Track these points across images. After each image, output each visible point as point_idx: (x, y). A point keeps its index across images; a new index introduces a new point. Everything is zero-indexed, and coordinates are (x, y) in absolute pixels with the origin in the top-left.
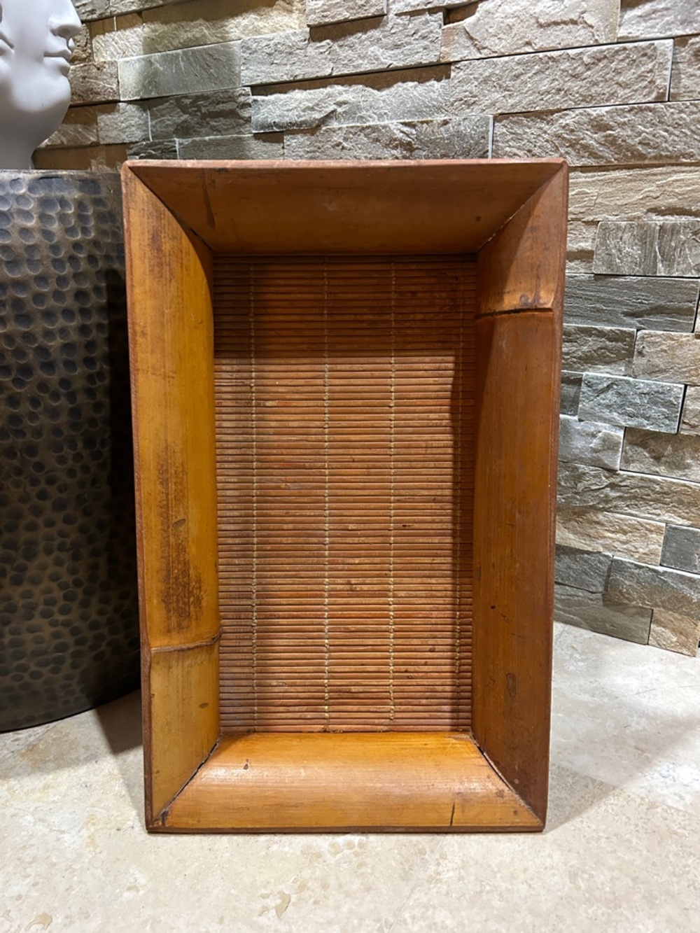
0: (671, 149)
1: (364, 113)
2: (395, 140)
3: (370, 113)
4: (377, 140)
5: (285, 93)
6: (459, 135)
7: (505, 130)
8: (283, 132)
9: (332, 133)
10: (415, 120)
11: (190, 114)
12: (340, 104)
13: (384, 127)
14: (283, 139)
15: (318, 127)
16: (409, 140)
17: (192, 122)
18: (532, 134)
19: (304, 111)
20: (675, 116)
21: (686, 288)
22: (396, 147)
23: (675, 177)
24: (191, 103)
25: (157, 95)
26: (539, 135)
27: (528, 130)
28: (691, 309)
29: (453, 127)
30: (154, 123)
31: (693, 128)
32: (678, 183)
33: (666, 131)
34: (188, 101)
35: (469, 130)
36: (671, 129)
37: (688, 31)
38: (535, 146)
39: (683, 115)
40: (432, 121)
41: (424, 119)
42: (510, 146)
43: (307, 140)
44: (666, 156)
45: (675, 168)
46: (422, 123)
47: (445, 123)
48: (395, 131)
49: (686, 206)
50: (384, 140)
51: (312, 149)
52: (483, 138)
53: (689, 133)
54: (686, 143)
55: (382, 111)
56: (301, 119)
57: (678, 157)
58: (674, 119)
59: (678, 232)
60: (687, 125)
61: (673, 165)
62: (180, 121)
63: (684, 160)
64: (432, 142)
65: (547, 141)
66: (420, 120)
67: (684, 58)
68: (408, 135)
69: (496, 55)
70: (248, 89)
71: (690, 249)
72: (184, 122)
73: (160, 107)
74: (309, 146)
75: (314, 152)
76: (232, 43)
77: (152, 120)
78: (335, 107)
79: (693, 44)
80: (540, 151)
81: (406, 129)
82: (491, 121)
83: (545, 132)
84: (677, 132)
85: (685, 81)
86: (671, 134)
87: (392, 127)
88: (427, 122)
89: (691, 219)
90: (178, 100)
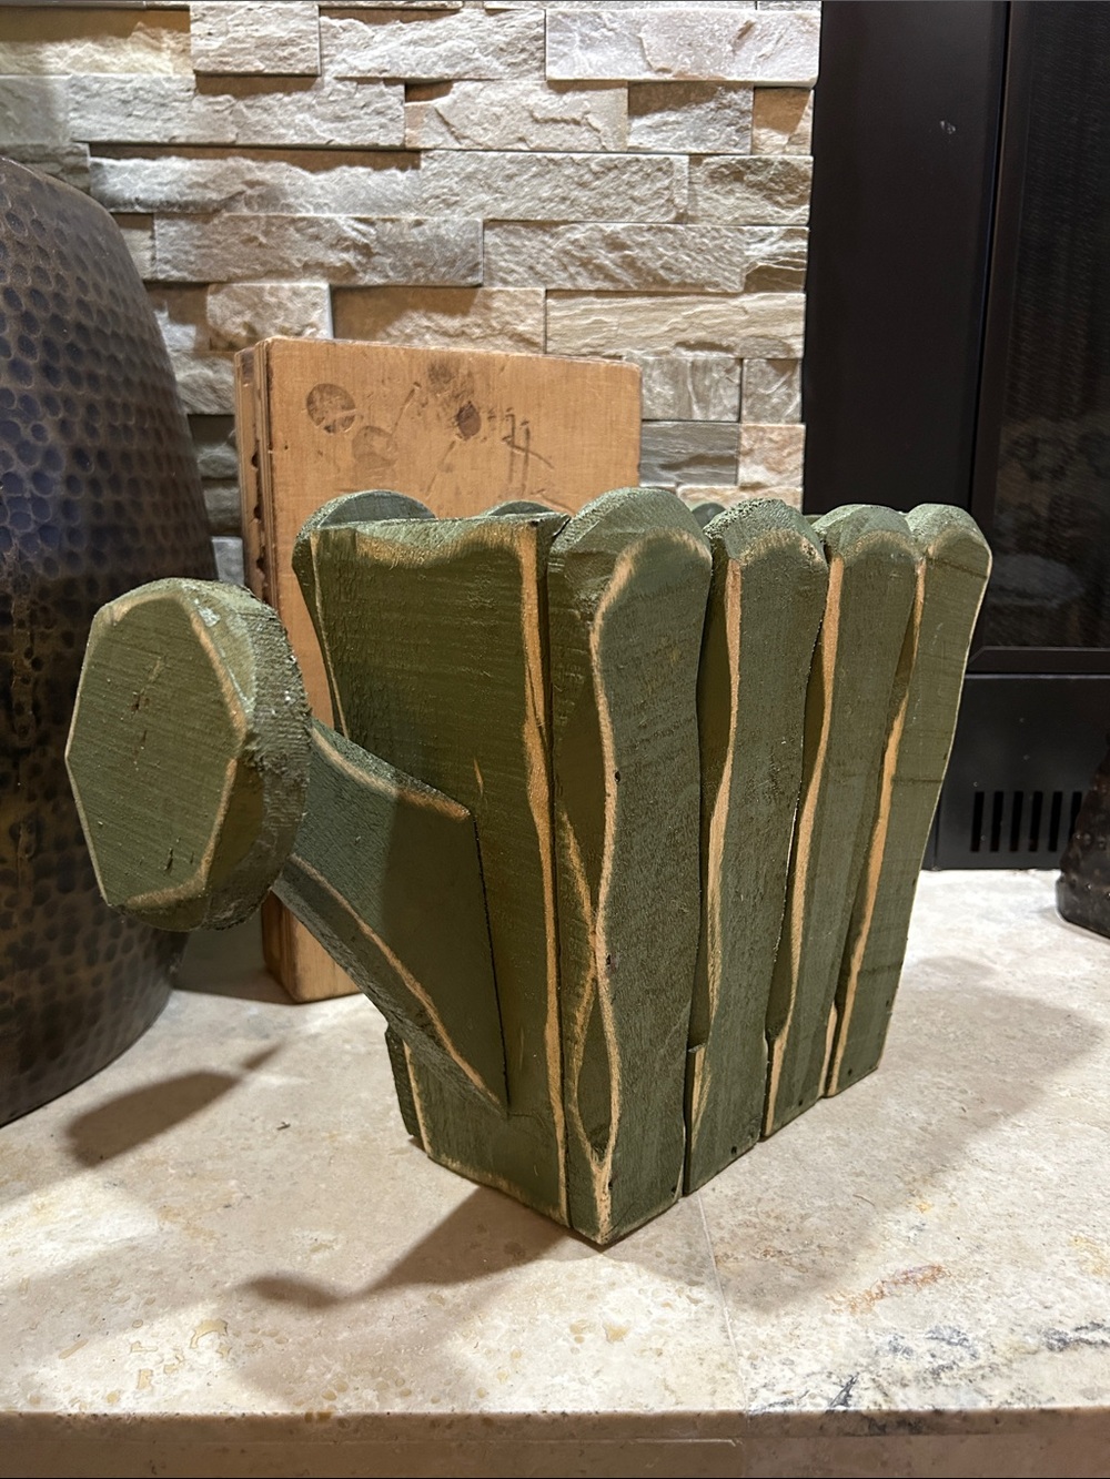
0: (695, 276)
1: (291, 200)
2: (346, 239)
3: (301, 200)
4: (317, 238)
5: (154, 159)
6: (439, 240)
7: (498, 240)
8: (151, 215)
9: (241, 223)
10: (374, 216)
12: (251, 184)
13: (329, 221)
14: (153, 224)
15: (216, 211)
16: (366, 241)
18: (533, 248)
19: (190, 187)
20: (698, 240)
21: (726, 433)
22: (346, 249)
23: (701, 308)
26: (542, 250)
27: (527, 243)
28: (732, 456)
29: (431, 230)
31: (716, 254)
32: (705, 315)
33: (689, 256)
35: (452, 236)
36: (693, 254)
37: (702, 150)
38: (538, 263)
39: (705, 240)
40: (398, 220)
41: (387, 216)
42: (505, 260)
43: (198, 229)
44: (691, 284)
45: (701, 298)
46: (385, 220)
47: (418, 223)
48: (345, 228)
49: (715, 339)
50: (329, 238)
51: (206, 242)
52: (473, 246)
53: (712, 260)
54: (710, 271)
55: (321, 201)
56: (185, 198)
57: (703, 286)
58: (696, 244)
59: (711, 370)
60: (709, 251)
61: (698, 294)
63: (710, 290)
64: (400, 246)
65: (552, 257)
66: (382, 216)
67: (699, 178)
68: (364, 235)
69: (481, 148)
70: (85, 147)
71: (725, 389)
74: (199, 238)
75: (209, 247)
76: (52, 77)
78: (244, 188)
79: (707, 164)
80: (543, 268)
81: (361, 227)
82: (481, 226)
83: (549, 247)
84: (700, 258)
85: (702, 204)
86: (694, 259)
87: (341, 222)
88: (392, 221)
89: (723, 355)
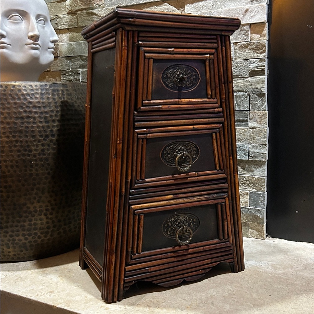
0: (236, 73)
11: (85, 61)
17: (86, 64)
21: (245, 114)
23: (238, 81)
24: (86, 58)
25: (73, 55)
28: (247, 120)
30: (72, 64)
31: (241, 67)
32: (239, 83)
33: (234, 68)
34: (85, 57)
36: (235, 68)
37: (237, 41)
44: (235, 75)
45: (238, 79)
49: (242, 89)
53: (240, 69)
54: (240, 72)
57: (238, 76)
58: (236, 65)
59: (241, 97)
60: (239, 67)
61: (237, 78)
62: (81, 64)
63: (240, 77)
71: (245, 102)
72: (83, 64)
73: (74, 59)
77: (71, 63)
79: (238, 45)
84: (237, 69)
85: (238, 55)
86: (235, 69)
89: (244, 93)
90: (81, 57)
